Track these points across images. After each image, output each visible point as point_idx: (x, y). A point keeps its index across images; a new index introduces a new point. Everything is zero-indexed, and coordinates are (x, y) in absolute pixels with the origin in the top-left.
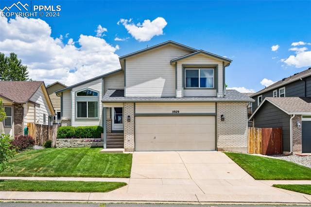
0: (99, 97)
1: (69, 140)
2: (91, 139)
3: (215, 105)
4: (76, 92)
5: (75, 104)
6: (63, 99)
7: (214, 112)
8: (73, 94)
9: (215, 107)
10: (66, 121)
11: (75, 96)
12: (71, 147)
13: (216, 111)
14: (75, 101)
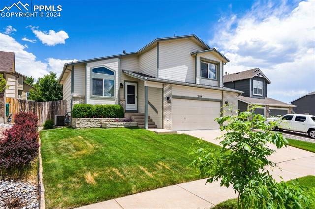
0: (115, 77)
1: (92, 119)
2: (117, 118)
3: (221, 93)
4: (91, 68)
5: (90, 81)
6: (75, 73)
7: (221, 99)
8: (88, 69)
9: (221, 95)
10: (78, 98)
11: (90, 71)
12: (94, 127)
13: (223, 98)
14: (90, 77)
